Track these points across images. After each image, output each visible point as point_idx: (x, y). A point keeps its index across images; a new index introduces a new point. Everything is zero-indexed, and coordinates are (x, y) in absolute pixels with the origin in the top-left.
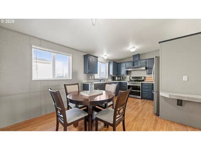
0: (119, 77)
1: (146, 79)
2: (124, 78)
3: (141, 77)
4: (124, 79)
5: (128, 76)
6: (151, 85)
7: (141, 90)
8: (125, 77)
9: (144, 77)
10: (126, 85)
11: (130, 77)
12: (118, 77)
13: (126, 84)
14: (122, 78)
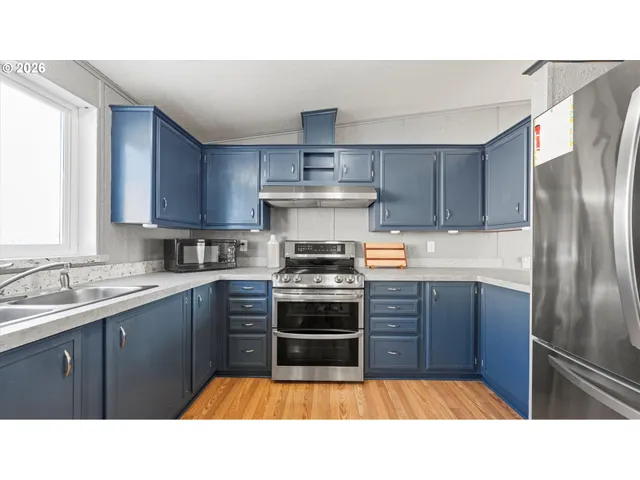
0: (216, 242)
1: (370, 254)
2: (243, 249)
3: (343, 246)
4: (244, 255)
5: (272, 241)
6: (414, 291)
7: (361, 324)
8: (252, 246)
9: (357, 245)
10: (269, 302)
11: (282, 247)
12: (209, 243)
13: (268, 294)
14: (230, 250)
